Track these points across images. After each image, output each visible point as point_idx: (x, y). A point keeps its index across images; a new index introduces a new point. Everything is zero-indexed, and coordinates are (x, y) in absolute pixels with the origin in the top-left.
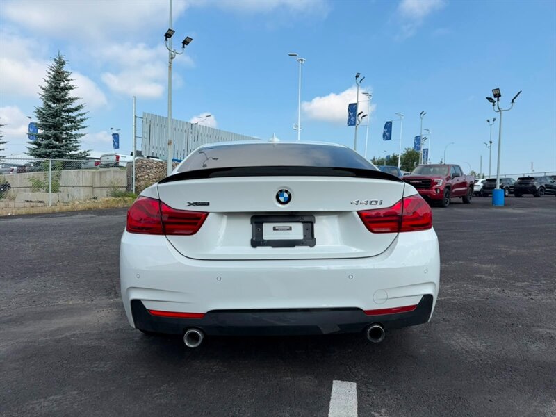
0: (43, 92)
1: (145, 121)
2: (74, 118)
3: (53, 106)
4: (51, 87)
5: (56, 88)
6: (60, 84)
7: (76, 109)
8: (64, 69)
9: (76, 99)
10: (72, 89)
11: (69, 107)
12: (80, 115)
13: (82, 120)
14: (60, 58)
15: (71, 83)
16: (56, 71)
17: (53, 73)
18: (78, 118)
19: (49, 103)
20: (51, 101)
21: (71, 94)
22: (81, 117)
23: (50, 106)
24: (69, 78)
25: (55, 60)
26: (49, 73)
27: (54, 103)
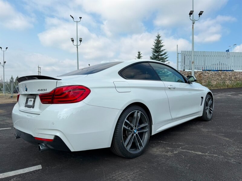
0: (152, 50)
1: (182, 54)
2: (163, 57)
3: (156, 54)
4: (155, 47)
5: (157, 47)
6: (158, 45)
7: (164, 54)
8: (160, 39)
9: (164, 50)
10: (163, 46)
11: (161, 54)
12: (166, 56)
13: (167, 58)
14: (158, 35)
15: (162, 44)
16: (157, 41)
17: (156, 42)
18: (165, 57)
19: (154, 54)
20: (155, 53)
21: (162, 49)
22: (166, 57)
23: (155, 55)
24: (162, 42)
25: (157, 37)
26: (155, 42)
27: (156, 53)
